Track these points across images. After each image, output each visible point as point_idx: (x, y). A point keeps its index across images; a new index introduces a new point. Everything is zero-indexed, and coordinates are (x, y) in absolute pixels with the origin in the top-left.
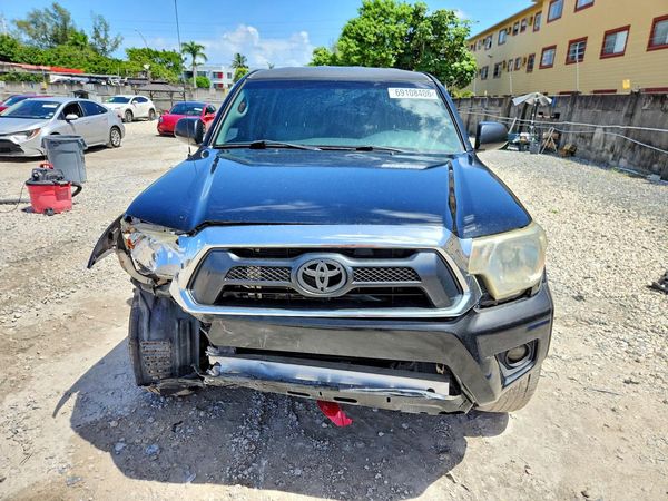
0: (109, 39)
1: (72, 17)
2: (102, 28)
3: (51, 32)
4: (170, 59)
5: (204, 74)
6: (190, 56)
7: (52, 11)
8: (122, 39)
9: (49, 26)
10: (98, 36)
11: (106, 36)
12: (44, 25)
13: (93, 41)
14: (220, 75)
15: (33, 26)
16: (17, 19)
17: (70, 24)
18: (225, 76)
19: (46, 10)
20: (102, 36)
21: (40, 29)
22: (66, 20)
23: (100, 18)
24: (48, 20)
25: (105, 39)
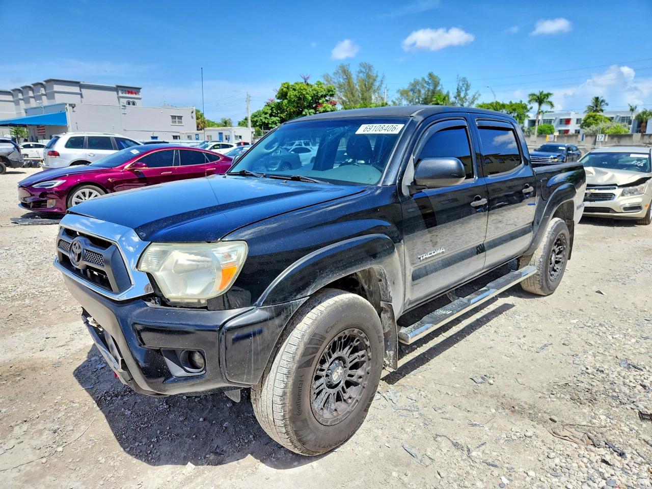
0: (467, 97)
1: (441, 82)
2: (463, 89)
3: (423, 96)
4: (514, 110)
5: (550, 121)
6: (535, 106)
7: (427, 79)
8: (480, 95)
9: (423, 92)
10: (459, 95)
11: (466, 94)
12: (419, 91)
13: (454, 99)
14: (568, 121)
15: (411, 93)
16: (401, 89)
17: (438, 88)
18: (573, 122)
19: (423, 79)
20: (462, 95)
21: (416, 95)
22: (436, 84)
23: (464, 79)
24: (423, 87)
25: (465, 97)
